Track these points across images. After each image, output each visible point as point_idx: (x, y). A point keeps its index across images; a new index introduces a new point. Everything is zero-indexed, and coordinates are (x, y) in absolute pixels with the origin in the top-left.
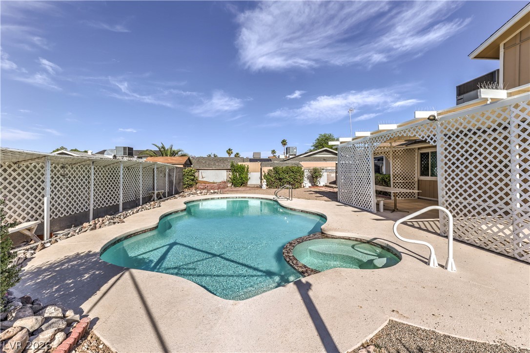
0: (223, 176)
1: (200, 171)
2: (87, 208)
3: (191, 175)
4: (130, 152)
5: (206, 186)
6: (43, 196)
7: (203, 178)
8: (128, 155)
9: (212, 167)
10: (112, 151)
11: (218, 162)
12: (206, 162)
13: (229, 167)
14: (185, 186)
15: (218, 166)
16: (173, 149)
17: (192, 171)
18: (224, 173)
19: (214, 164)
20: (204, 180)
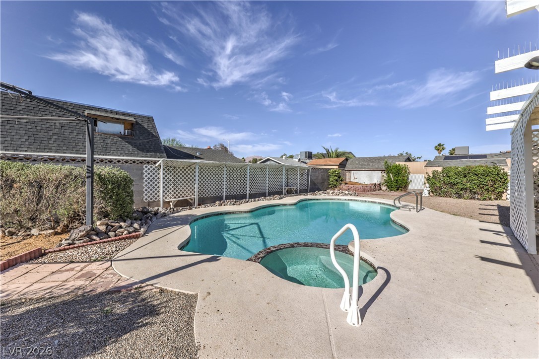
0: (377, 177)
1: (352, 172)
2: (222, 194)
3: (335, 176)
4: (310, 156)
5: (350, 187)
6: (195, 184)
7: (355, 179)
8: (308, 158)
9: (364, 168)
10: (298, 155)
11: (373, 162)
12: (359, 163)
13: (384, 168)
14: (330, 186)
15: (372, 166)
16: (338, 151)
17: (336, 171)
18: (379, 174)
19: (368, 164)
20: (356, 181)
